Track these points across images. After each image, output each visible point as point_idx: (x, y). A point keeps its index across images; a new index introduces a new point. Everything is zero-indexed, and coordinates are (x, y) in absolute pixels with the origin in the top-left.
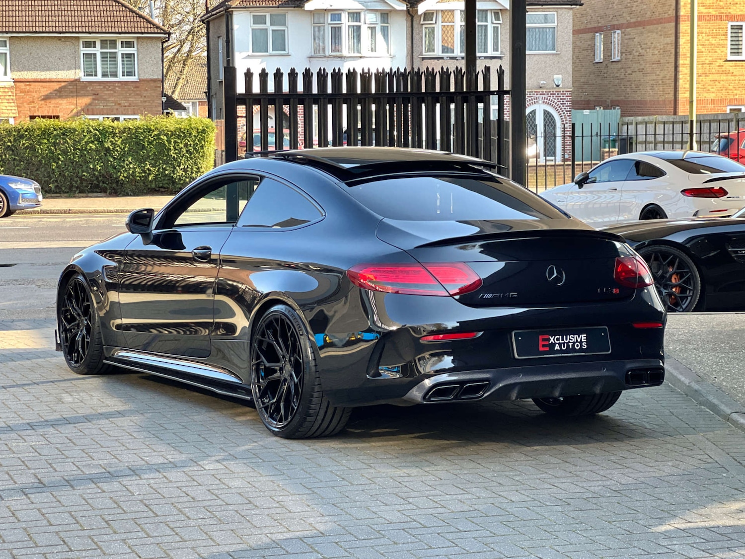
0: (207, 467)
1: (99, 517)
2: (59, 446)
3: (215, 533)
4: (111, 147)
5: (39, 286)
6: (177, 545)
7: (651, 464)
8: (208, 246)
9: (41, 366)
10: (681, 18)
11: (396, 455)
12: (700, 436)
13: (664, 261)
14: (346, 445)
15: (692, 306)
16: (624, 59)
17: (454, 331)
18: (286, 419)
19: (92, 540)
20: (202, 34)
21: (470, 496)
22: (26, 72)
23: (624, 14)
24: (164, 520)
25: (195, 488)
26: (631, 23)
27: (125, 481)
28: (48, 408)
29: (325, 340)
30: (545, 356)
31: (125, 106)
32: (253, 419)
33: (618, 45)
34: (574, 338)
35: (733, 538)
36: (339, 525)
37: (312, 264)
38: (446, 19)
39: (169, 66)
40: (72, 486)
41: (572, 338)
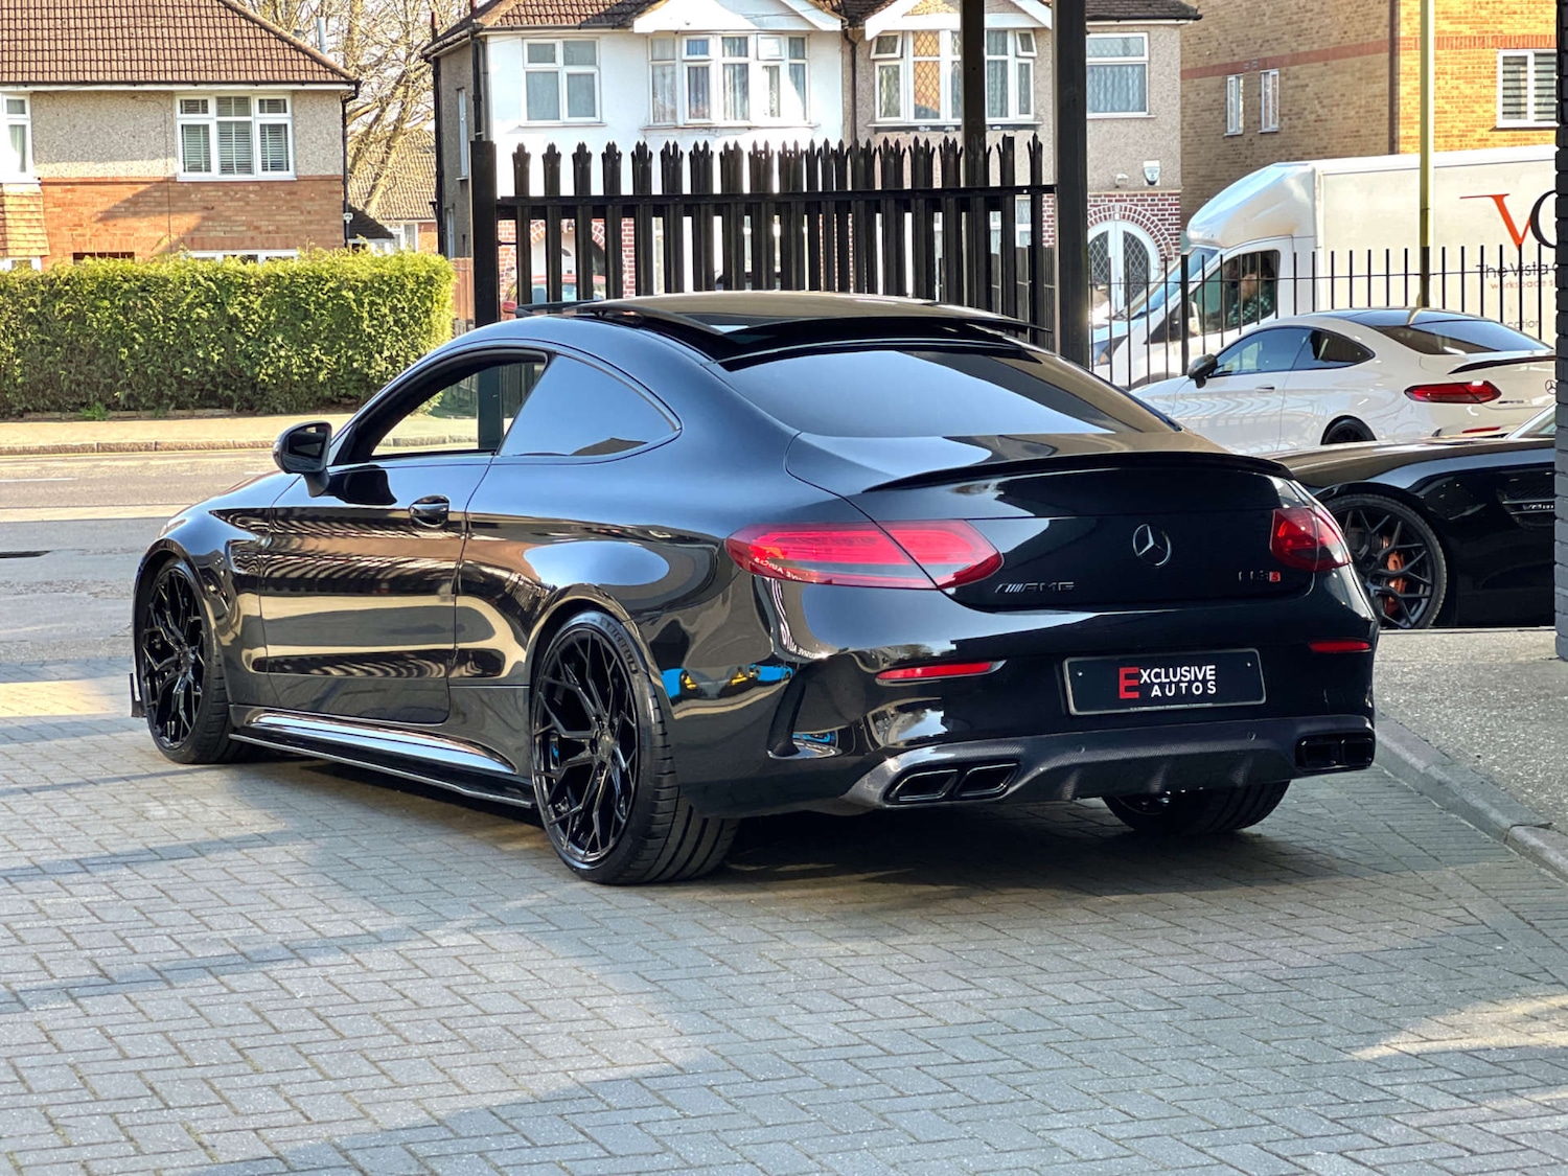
0: (443, 942)
1: (224, 1042)
2: (140, 903)
3: (461, 1070)
4: (241, 315)
5: (96, 595)
6: (385, 1094)
7: (1348, 929)
8: (441, 495)
9: (101, 749)
10: (1402, 44)
11: (830, 915)
12: (1448, 873)
13: (1373, 526)
14: (727, 897)
15: (1430, 617)
16: (1285, 127)
17: (946, 659)
18: (604, 844)
19: (212, 1087)
20: (425, 86)
21: (981, 994)
22: (65, 164)
23: (1286, 37)
24: (357, 1047)
25: (421, 983)
26: (1298, 54)
27: (277, 970)
28: (117, 831)
29: (683, 685)
30: (1132, 710)
31: (269, 232)
32: (538, 848)
33: (1274, 99)
34: (1190, 672)
35: (1518, 1070)
36: (715, 1052)
37: (654, 528)
38: (923, 50)
39: (358, 150)
40: (169, 983)
41: (1186, 673)
